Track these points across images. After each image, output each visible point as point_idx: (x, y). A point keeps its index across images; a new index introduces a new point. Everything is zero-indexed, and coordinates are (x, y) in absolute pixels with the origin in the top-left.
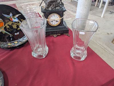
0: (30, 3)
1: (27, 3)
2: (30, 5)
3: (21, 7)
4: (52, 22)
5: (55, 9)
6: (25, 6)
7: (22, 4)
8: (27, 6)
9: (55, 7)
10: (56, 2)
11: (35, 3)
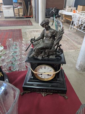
0: (35, 29)
1: (32, 30)
2: (34, 31)
3: (26, 33)
4: (41, 74)
5: (47, 58)
6: (29, 32)
7: (27, 30)
8: (31, 32)
9: (48, 56)
10: (51, 49)
11: (39, 30)
